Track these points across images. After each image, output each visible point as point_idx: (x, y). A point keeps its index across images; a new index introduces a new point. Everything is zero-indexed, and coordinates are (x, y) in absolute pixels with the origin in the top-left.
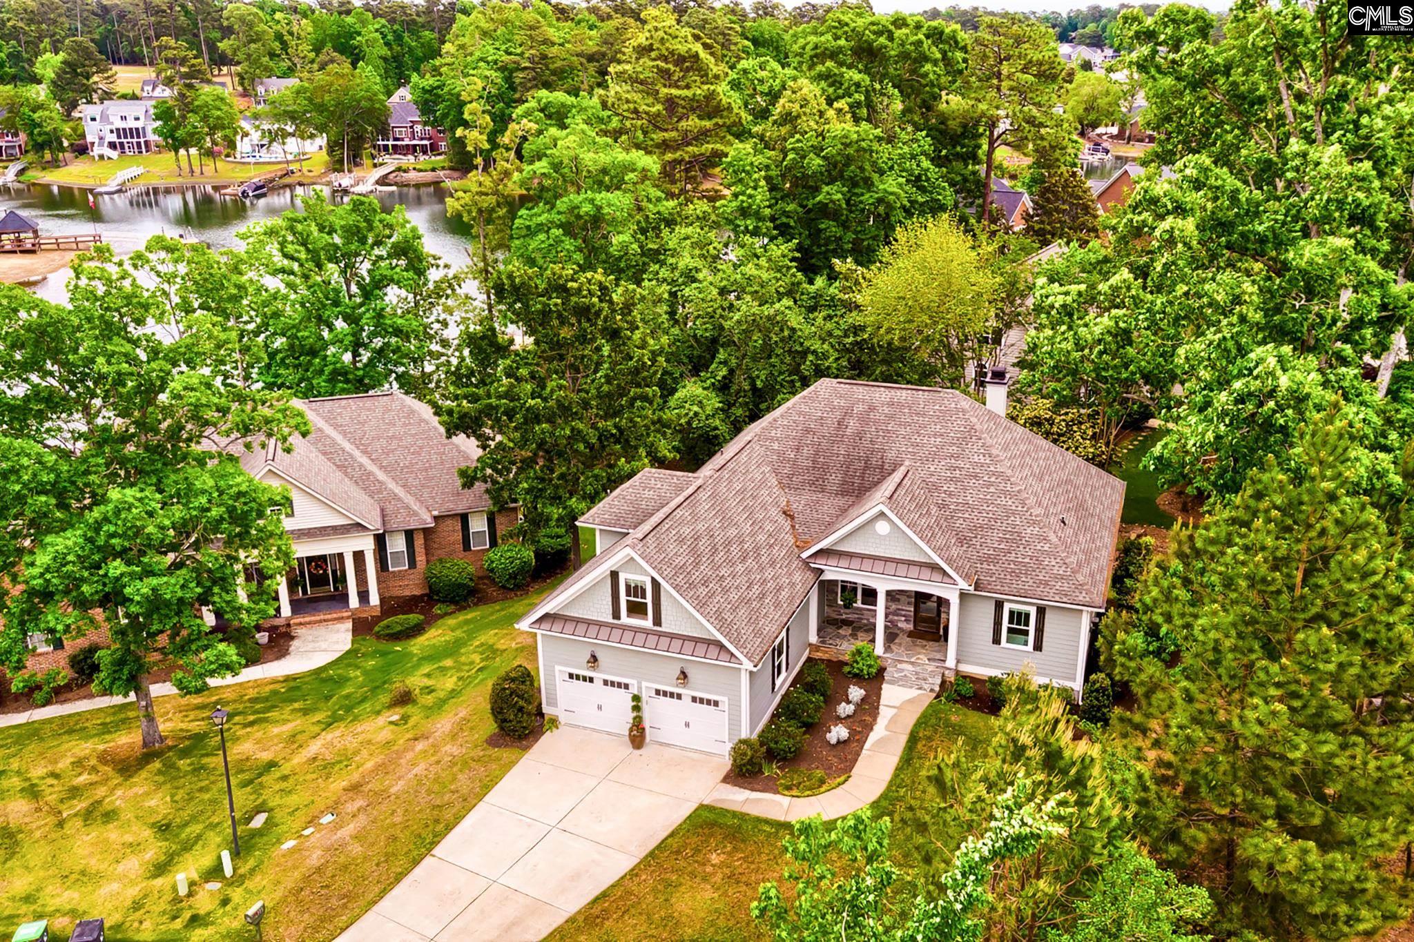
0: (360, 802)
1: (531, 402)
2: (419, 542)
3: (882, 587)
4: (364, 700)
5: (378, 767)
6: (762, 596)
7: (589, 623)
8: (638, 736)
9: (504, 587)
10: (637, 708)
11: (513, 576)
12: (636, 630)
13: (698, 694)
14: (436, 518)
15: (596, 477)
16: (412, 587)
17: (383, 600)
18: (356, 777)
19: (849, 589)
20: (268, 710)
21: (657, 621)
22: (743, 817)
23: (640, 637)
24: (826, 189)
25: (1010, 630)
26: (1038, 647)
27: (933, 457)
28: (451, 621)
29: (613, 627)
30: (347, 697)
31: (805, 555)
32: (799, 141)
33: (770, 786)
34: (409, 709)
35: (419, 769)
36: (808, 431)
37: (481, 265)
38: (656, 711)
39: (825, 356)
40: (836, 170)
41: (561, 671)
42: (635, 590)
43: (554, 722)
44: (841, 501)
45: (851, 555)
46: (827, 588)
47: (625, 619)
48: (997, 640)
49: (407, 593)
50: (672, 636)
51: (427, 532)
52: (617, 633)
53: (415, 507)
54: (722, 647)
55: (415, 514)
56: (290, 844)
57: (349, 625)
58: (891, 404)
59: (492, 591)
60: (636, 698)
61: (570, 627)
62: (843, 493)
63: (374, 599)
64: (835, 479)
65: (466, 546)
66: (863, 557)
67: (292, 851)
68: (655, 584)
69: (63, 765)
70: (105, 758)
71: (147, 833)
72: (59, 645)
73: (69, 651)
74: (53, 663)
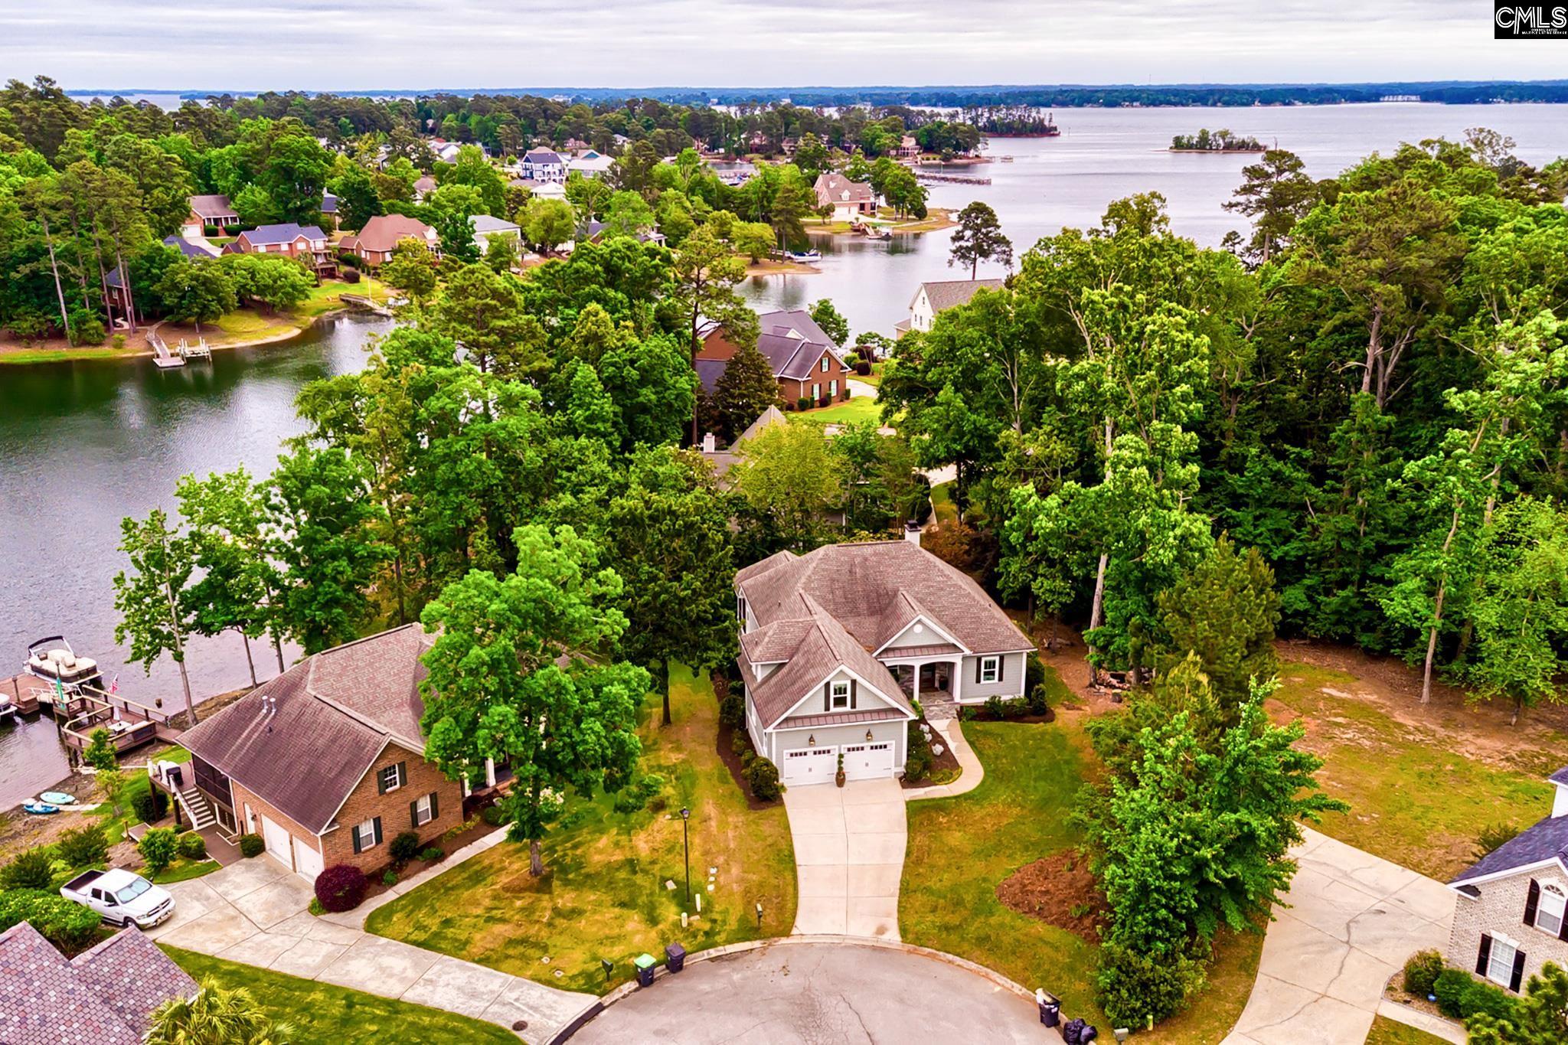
0: (722, 858)
3: (916, 664)
4: (629, 816)
7: (810, 717)
8: (840, 780)
10: (840, 762)
12: (840, 714)
13: (874, 744)
19: (904, 669)
21: (853, 706)
22: (933, 799)
23: (845, 718)
25: (986, 674)
26: (1001, 679)
29: (825, 716)
30: (613, 818)
31: (874, 655)
33: (930, 783)
34: (670, 811)
35: (732, 833)
36: (833, 580)
38: (850, 761)
41: (786, 753)
42: (841, 690)
43: (783, 787)
44: (874, 619)
45: (900, 649)
46: (892, 670)
47: (833, 709)
48: (978, 681)
50: (863, 713)
52: (829, 719)
54: (898, 710)
56: (711, 887)
60: (841, 756)
61: (799, 722)
62: (872, 614)
64: (863, 606)
66: (907, 648)
67: (719, 889)
68: (854, 682)
69: (487, 902)
70: (514, 890)
71: (617, 910)
72: (379, 840)
73: (386, 843)
74: (374, 856)
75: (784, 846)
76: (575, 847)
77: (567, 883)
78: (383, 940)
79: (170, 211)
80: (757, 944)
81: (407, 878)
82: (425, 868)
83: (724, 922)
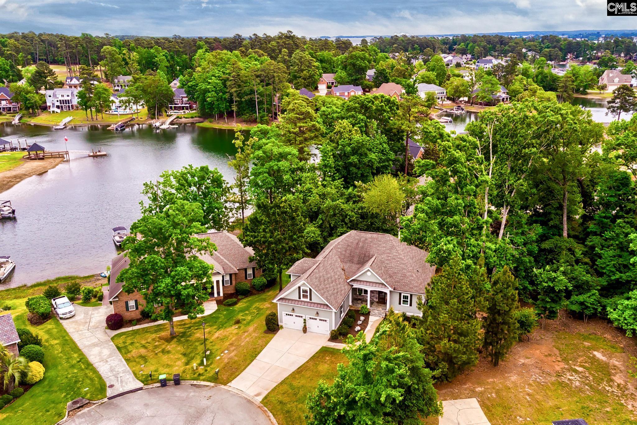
0: (234, 348)
1: (270, 239)
2: (233, 277)
3: (369, 289)
4: (226, 322)
5: (236, 340)
6: (337, 292)
7: (292, 300)
8: (305, 330)
9: (258, 290)
10: (305, 323)
11: (261, 287)
12: (305, 302)
13: (321, 318)
14: (238, 270)
15: (288, 259)
16: (231, 291)
17: (224, 294)
18: (231, 342)
19: (360, 290)
20: (200, 325)
21: (311, 299)
22: (334, 349)
23: (306, 304)
24: (352, 157)
25: (403, 301)
26: (411, 305)
27: (384, 253)
28: (244, 300)
29: (298, 301)
30: (221, 322)
31: (348, 281)
32: (343, 142)
33: (341, 342)
34: (239, 325)
35: (247, 339)
36: (348, 246)
37: (239, 183)
38: (310, 323)
39: (353, 217)
40: (355, 151)
41: (284, 313)
42: (305, 291)
43: (282, 327)
44: (358, 266)
45: (361, 281)
46: (354, 290)
47: (302, 299)
48: (400, 304)
49: (230, 292)
50: (315, 303)
51: (236, 274)
52: (300, 303)
53: (232, 267)
54: (327, 306)
55: (233, 269)
56: (218, 358)
57: (215, 302)
58: (371, 238)
59: (254, 291)
60: (305, 320)
61: (287, 301)
62: (358, 264)
63: (221, 294)
64: (356, 259)
65: (246, 278)
66: (364, 281)
67: (220, 359)
68: (310, 290)
69: (149, 340)
70: (161, 338)
71: (180, 356)
72: (137, 308)
73: (140, 310)
74: (133, 313)
75: (258, 350)
76: (197, 329)
77: (179, 341)
78: (112, 343)
79: (308, 79)
80: (212, 384)
81: (140, 324)
82: (148, 323)
83: (209, 372)
